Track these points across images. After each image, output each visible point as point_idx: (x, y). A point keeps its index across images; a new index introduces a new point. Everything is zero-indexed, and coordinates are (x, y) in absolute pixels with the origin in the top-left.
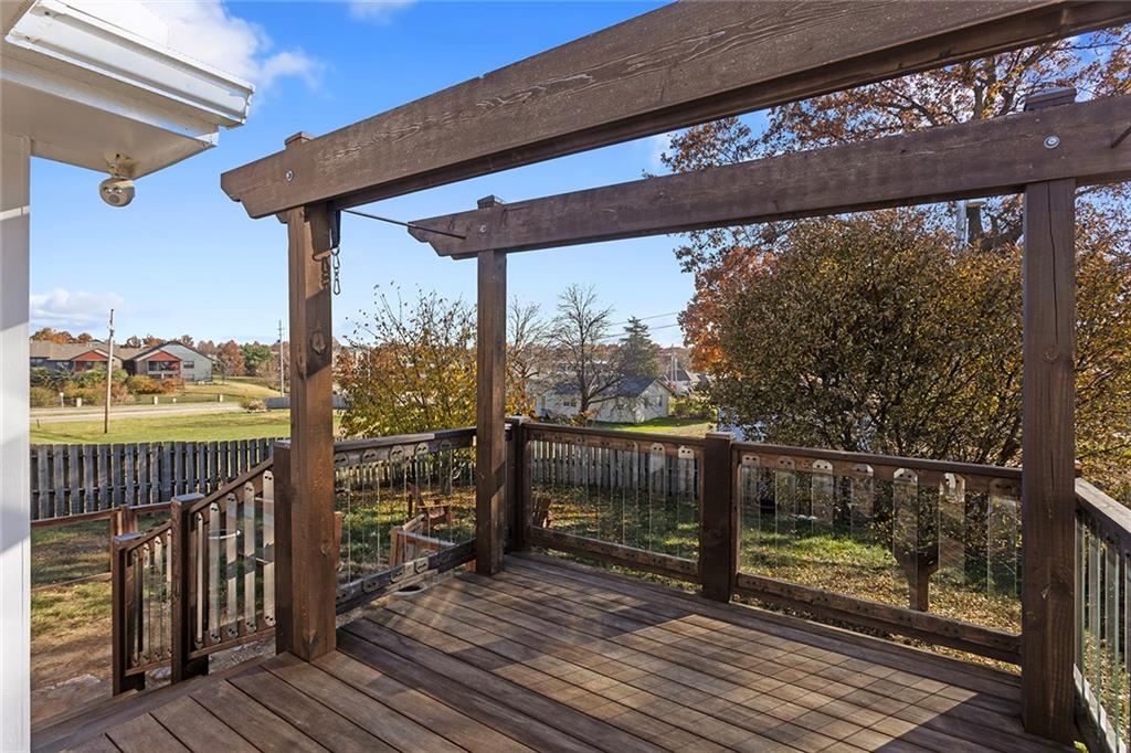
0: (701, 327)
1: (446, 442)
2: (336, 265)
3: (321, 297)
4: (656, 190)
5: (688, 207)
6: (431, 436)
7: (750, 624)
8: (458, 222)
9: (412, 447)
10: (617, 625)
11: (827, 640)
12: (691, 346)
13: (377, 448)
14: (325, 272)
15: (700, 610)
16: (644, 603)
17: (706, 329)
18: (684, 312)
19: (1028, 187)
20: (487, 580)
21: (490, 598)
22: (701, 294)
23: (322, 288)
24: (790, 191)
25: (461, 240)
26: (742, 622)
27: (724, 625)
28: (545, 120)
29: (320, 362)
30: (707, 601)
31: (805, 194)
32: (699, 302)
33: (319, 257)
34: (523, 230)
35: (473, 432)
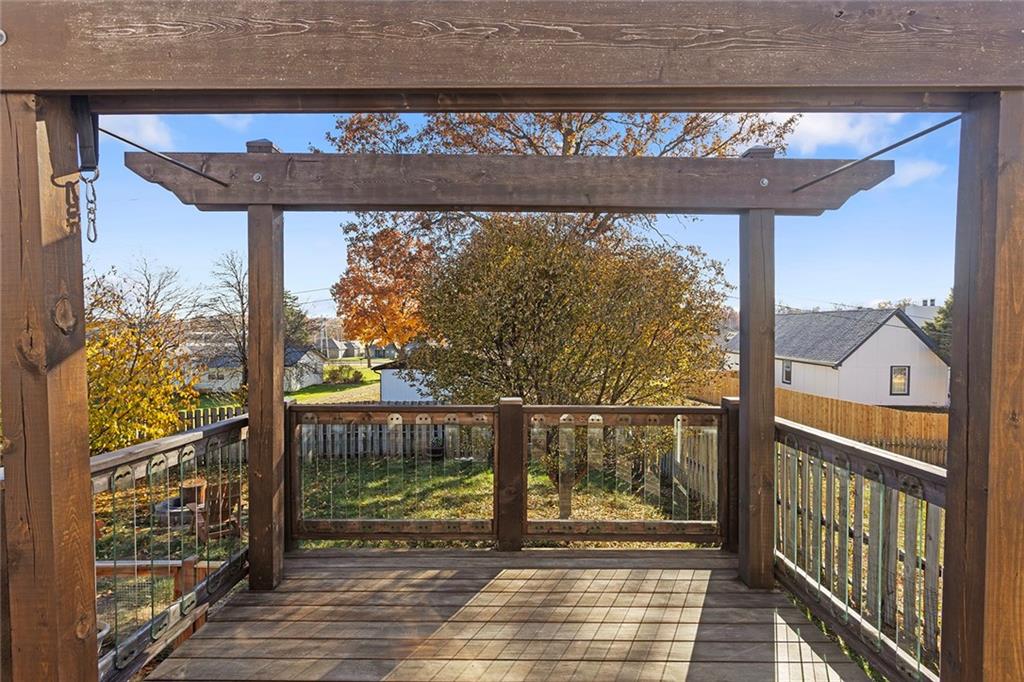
0: (352, 299)
1: (214, 440)
2: (91, 198)
3: (66, 242)
4: (478, 167)
5: (510, 189)
6: (199, 435)
7: (549, 564)
8: (214, 164)
9: (175, 454)
10: (447, 602)
11: (608, 560)
12: (343, 316)
13: (130, 463)
14: (70, 206)
15: (509, 563)
16: (455, 572)
17: (357, 301)
18: (337, 284)
19: (751, 211)
20: (268, 595)
21: (294, 618)
22: (352, 269)
23: (68, 230)
24: (599, 189)
25: (222, 188)
26: (543, 564)
27: (532, 572)
28: (517, 66)
29: (67, 345)
30: (504, 554)
31: (611, 193)
32: (350, 275)
33: (62, 180)
34: (316, 186)
35: (245, 422)
